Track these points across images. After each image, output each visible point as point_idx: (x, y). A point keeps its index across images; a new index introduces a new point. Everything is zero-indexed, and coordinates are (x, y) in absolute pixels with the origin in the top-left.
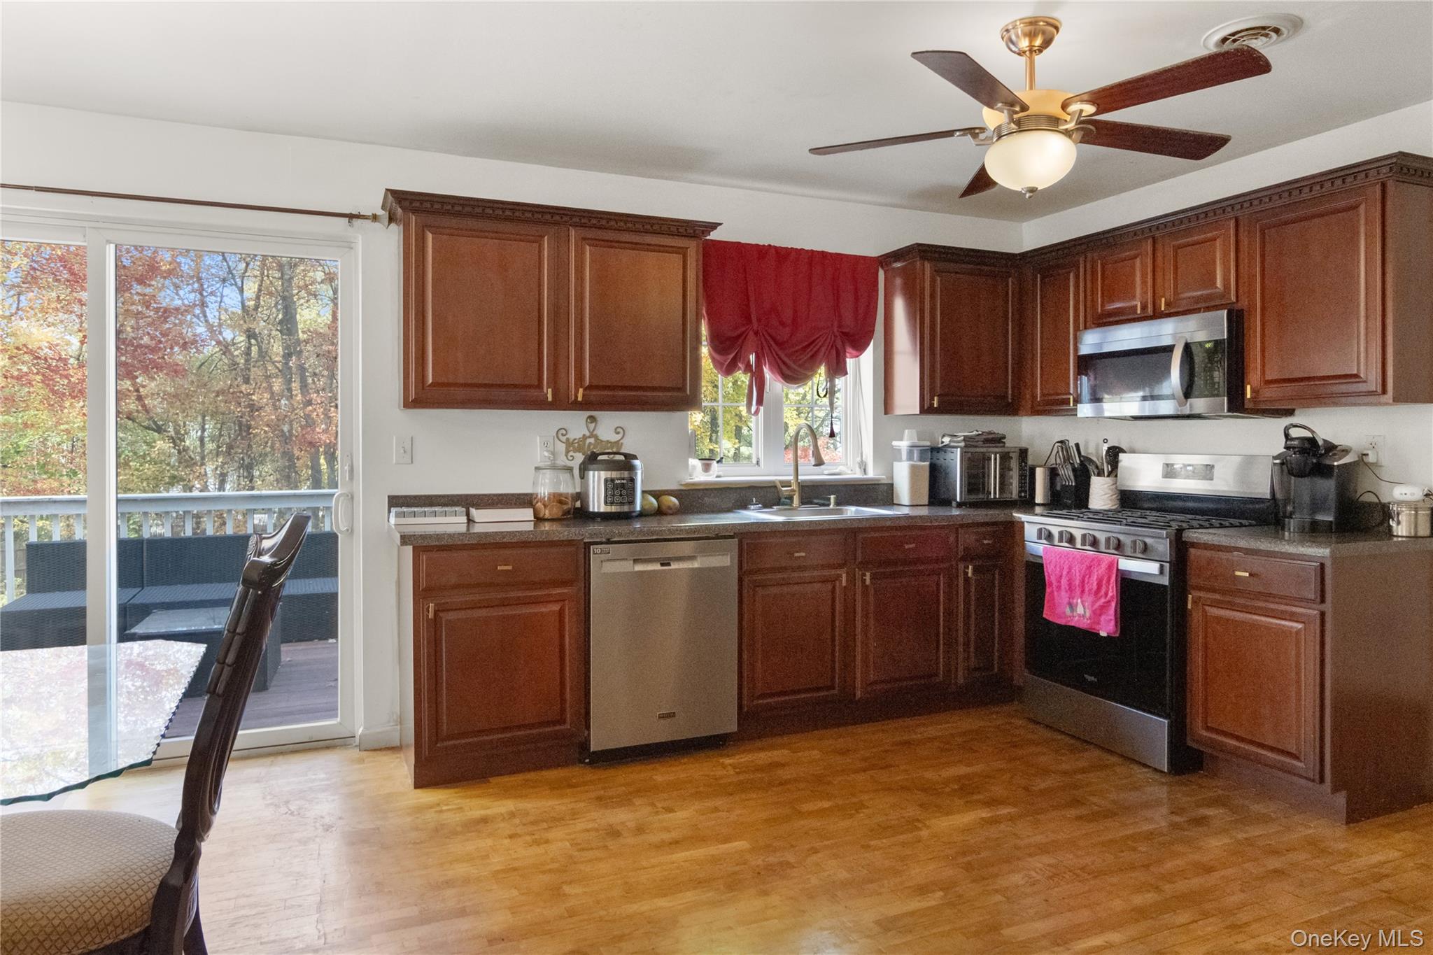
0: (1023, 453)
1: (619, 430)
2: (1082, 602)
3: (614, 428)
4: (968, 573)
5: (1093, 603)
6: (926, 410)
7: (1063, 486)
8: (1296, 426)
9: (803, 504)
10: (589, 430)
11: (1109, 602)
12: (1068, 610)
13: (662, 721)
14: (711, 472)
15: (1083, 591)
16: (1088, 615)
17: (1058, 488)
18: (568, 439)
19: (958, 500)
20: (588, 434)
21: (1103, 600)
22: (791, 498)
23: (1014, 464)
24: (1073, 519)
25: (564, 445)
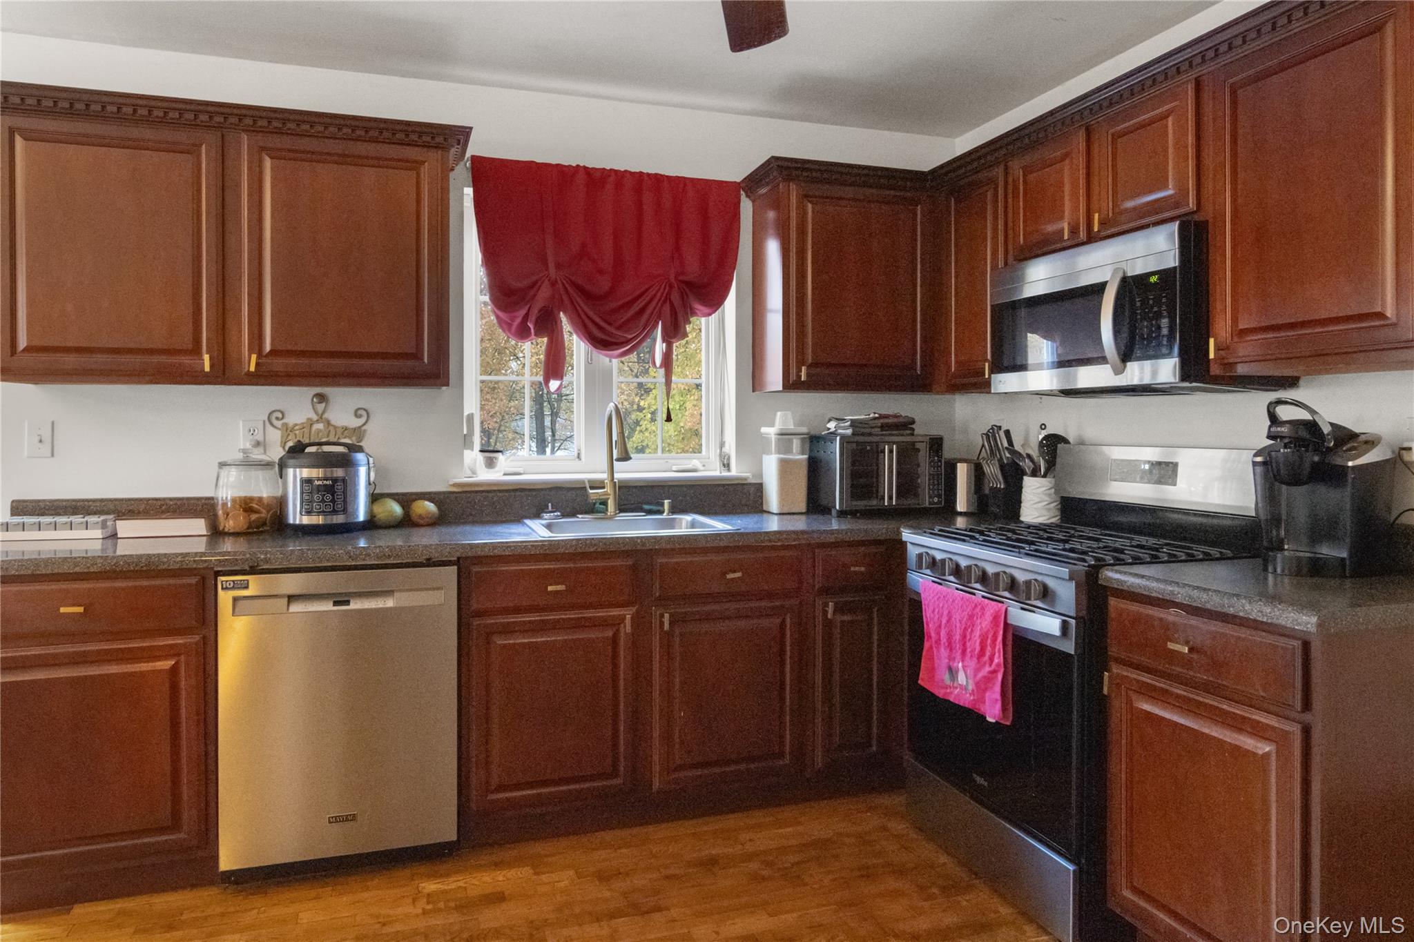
0: (936, 444)
1: (360, 412)
2: (964, 667)
3: (353, 412)
4: (827, 612)
5: (977, 670)
6: (791, 384)
7: (991, 489)
8: (1286, 403)
9: (621, 511)
10: (316, 413)
11: (994, 672)
12: (947, 678)
13: (336, 827)
14: (497, 469)
15: (964, 652)
16: (970, 688)
17: (987, 491)
18: (285, 425)
19: (838, 508)
20: (315, 417)
21: (987, 669)
22: (604, 503)
23: (923, 457)
24: (964, 541)
25: (279, 433)
